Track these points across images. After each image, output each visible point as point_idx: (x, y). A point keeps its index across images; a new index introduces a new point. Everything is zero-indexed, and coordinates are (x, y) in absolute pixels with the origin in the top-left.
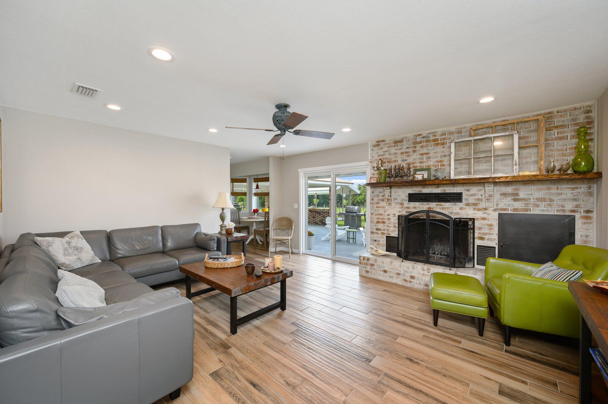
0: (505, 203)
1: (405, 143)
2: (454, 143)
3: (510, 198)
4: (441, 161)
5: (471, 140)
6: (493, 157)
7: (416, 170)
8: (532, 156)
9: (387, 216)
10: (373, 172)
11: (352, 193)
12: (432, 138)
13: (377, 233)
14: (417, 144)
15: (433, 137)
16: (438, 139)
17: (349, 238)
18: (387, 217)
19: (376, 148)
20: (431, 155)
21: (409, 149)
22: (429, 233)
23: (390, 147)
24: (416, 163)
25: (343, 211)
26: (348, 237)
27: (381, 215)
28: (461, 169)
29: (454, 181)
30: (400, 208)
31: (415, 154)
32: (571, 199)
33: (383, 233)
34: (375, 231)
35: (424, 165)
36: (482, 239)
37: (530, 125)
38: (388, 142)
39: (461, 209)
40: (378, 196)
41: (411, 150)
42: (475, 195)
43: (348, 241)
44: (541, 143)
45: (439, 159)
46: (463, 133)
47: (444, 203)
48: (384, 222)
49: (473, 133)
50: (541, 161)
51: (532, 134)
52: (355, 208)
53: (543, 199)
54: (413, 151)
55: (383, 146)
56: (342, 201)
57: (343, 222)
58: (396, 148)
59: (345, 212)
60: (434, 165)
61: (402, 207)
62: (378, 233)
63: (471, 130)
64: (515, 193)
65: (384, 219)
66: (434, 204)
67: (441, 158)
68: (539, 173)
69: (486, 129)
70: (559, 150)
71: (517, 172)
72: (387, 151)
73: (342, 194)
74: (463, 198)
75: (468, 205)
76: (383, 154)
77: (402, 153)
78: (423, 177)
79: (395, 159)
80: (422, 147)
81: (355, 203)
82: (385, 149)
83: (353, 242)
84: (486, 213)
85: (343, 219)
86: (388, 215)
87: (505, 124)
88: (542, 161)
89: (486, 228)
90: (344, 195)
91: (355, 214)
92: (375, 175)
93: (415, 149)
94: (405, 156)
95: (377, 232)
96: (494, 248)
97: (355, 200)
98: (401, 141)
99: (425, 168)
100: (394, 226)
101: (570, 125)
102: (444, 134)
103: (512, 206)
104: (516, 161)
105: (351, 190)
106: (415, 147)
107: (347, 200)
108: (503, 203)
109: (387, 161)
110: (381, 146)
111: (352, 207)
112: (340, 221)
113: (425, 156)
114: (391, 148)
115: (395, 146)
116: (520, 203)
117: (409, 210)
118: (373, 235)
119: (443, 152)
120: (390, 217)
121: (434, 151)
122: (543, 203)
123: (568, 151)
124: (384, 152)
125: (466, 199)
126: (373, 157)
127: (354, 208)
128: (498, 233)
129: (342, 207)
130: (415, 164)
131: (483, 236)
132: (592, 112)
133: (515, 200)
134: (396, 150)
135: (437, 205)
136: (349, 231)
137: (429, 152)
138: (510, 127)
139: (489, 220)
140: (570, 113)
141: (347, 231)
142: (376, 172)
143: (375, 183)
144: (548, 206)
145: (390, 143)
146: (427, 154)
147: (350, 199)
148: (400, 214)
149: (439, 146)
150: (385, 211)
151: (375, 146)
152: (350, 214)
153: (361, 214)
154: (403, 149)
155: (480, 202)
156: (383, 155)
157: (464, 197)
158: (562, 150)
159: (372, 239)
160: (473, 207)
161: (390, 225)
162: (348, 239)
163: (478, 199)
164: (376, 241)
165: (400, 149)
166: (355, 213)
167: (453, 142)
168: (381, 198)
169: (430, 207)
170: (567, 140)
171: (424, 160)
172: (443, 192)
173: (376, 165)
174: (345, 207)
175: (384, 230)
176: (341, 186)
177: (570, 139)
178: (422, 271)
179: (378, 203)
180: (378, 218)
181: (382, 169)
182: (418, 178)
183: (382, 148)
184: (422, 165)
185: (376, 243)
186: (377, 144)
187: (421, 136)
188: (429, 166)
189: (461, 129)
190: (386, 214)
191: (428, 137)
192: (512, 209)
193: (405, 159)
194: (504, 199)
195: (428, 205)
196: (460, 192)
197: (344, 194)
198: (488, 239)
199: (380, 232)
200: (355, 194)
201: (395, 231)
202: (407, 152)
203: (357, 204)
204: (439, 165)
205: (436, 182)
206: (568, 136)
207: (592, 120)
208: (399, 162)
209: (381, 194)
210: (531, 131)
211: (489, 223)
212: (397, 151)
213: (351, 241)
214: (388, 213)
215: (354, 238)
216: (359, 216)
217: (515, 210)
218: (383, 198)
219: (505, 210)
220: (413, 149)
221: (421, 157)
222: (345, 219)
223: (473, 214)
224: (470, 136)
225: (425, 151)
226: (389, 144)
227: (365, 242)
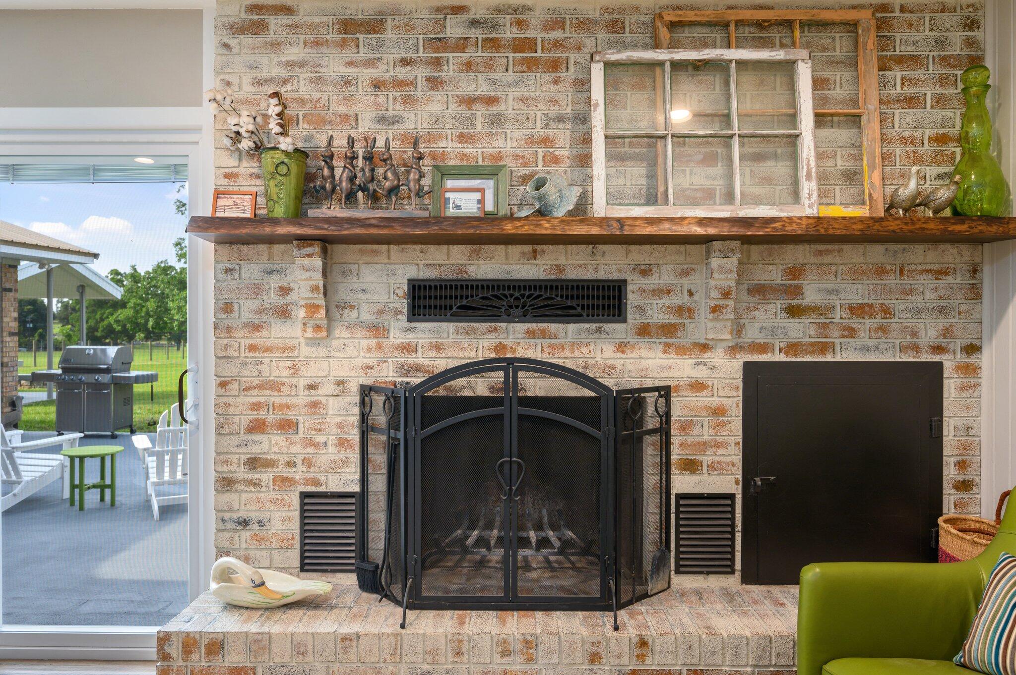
0: (764, 325)
1: (390, 35)
2: (601, 65)
3: (776, 306)
4: (546, 141)
5: (661, 64)
6: (736, 138)
7: (443, 172)
8: (839, 153)
9: (307, 392)
10: (231, 162)
11: (90, 296)
12: (510, 33)
13: (250, 482)
14: (445, 50)
15: (515, 29)
16: (535, 40)
17: (81, 486)
18: (303, 398)
19: (248, 40)
20: (508, 107)
21: (409, 67)
22: (515, 467)
23: (317, 43)
24: (440, 137)
25: (50, 366)
26: (77, 482)
27: (276, 386)
28: (621, 182)
29: (615, 225)
30: (369, 350)
31: (438, 96)
32: (933, 310)
33: (283, 482)
34: (242, 473)
35: (477, 152)
36: (691, 466)
37: (834, 39)
38: (309, 20)
39: (621, 347)
40: (257, 290)
41: (421, 73)
42: (668, 292)
43: (77, 497)
44: (869, 106)
45: (539, 131)
46: (627, 30)
47: (557, 325)
48: (288, 426)
49: (664, 32)
50: (873, 171)
51: (838, 74)
52: (104, 351)
53: (867, 309)
54: (428, 79)
55: (281, 38)
56: (45, 328)
57: (53, 409)
58: (349, 54)
59: (60, 371)
60: (517, 156)
61: (379, 347)
62: (256, 484)
63: (659, 24)
64: (791, 285)
65: (288, 407)
66: (521, 327)
67: (546, 126)
68: (870, 214)
69: (704, 30)
70: (904, 140)
71: (813, 204)
72: (302, 64)
73: (46, 300)
74: (629, 302)
75: (644, 331)
76: (284, 74)
77: (377, 85)
78: (481, 202)
79: (342, 109)
80: (468, 66)
81: (98, 334)
82: (294, 53)
83: (102, 499)
84: (705, 364)
85: (50, 395)
86: (312, 387)
87: (764, 21)
88: (875, 171)
89: (706, 425)
90: (56, 306)
91: (104, 378)
92: (240, 181)
93: (436, 74)
94: (395, 99)
95: (255, 476)
96: (731, 497)
97: (97, 322)
98: (374, 25)
99: (480, 163)
100: (339, 439)
101: (931, 58)
102: (559, 24)
103: (782, 336)
104: (808, 165)
105: (84, 285)
106: (437, 63)
107: (68, 323)
108: (757, 325)
109: (304, 116)
110: (271, 37)
111: (90, 349)
112: (37, 404)
113: (480, 111)
114: (324, 49)
115: (343, 44)
116: (806, 320)
117: (410, 360)
118: (232, 498)
119: (553, 101)
120: (320, 398)
121: (518, 95)
122: (867, 321)
123: (926, 147)
124: (290, 65)
125: (640, 309)
126: (228, 84)
127: (99, 352)
128: (741, 441)
129: (45, 349)
130: (440, 144)
131: (697, 457)
132: (978, 28)
133: (793, 312)
134: (350, 64)
135: (531, 334)
136: (82, 458)
137: (500, 94)
138: (778, 35)
139: (715, 390)
140: (931, 19)
141: (72, 458)
142: (248, 166)
143: (245, 218)
144: (880, 334)
145: (319, 25)
146: (491, 101)
147: (79, 319)
148: (368, 382)
149: (538, 75)
150: (294, 370)
151: (238, 29)
152: (84, 377)
153: (133, 373)
154: (383, 67)
155: (687, 321)
156: (285, 81)
157: (632, 298)
158: (912, 143)
159: (227, 516)
160: (663, 340)
161: (320, 439)
162: (77, 491)
163: (680, 310)
164: (245, 523)
165: (370, 63)
166: (107, 371)
167: (597, 57)
168: (273, 299)
169: (505, 342)
170: (925, 108)
171: (479, 129)
172: (553, 277)
173: (251, 127)
174: (61, 350)
175: (290, 464)
176: (42, 262)
177: (932, 107)
178: (499, 661)
179: (257, 328)
180: (257, 406)
181: (283, 147)
182: (458, 207)
183: (276, 45)
184: (470, 150)
185: (246, 534)
186: (252, 23)
187: (464, 17)
188: (499, 157)
189: (619, 13)
190: (302, 382)
191: (494, 26)
192: (782, 345)
193: (391, 113)
194: (760, 306)
195: (493, 335)
196: (616, 276)
197: (55, 300)
198: (712, 467)
199: (265, 476)
200: (103, 298)
201: (345, 462)
202: (402, 84)
203: (106, 338)
204: (540, 155)
205: (546, 229)
206: (925, 94)
207: (980, 53)
208: (366, 125)
209: (275, 282)
210: (837, 63)
211: (715, 401)
212: (352, 70)
213: (92, 498)
214: (310, 373)
215: (108, 481)
216: (124, 387)
217: (792, 348)
218: (282, 301)
219: (763, 348)
220: (429, 72)
221: (463, 110)
222: (59, 395)
223: (662, 368)
224: (656, 45)
225: (483, 88)
226: (313, 27)
227: (157, 495)
